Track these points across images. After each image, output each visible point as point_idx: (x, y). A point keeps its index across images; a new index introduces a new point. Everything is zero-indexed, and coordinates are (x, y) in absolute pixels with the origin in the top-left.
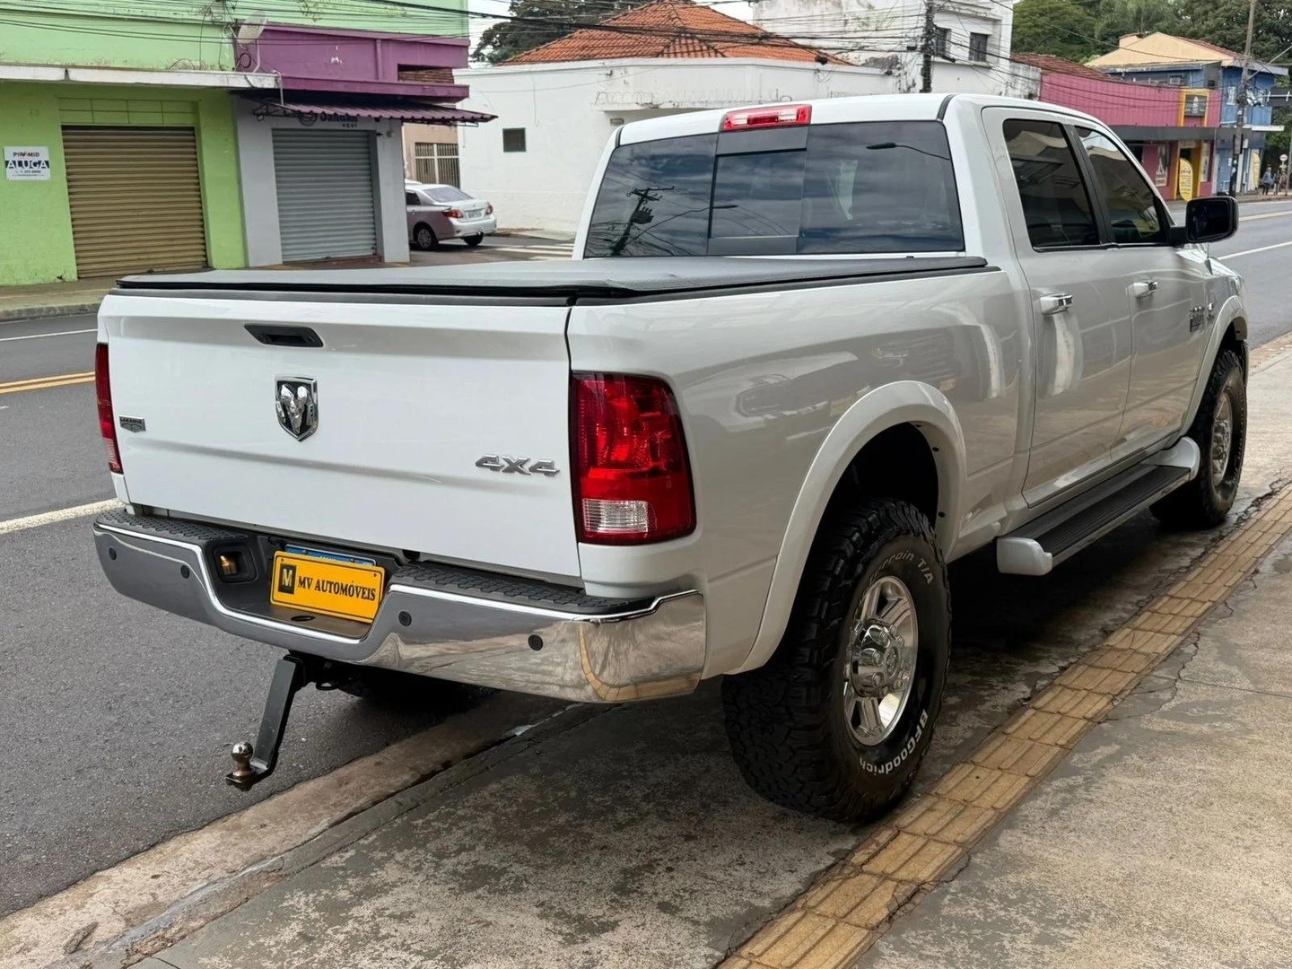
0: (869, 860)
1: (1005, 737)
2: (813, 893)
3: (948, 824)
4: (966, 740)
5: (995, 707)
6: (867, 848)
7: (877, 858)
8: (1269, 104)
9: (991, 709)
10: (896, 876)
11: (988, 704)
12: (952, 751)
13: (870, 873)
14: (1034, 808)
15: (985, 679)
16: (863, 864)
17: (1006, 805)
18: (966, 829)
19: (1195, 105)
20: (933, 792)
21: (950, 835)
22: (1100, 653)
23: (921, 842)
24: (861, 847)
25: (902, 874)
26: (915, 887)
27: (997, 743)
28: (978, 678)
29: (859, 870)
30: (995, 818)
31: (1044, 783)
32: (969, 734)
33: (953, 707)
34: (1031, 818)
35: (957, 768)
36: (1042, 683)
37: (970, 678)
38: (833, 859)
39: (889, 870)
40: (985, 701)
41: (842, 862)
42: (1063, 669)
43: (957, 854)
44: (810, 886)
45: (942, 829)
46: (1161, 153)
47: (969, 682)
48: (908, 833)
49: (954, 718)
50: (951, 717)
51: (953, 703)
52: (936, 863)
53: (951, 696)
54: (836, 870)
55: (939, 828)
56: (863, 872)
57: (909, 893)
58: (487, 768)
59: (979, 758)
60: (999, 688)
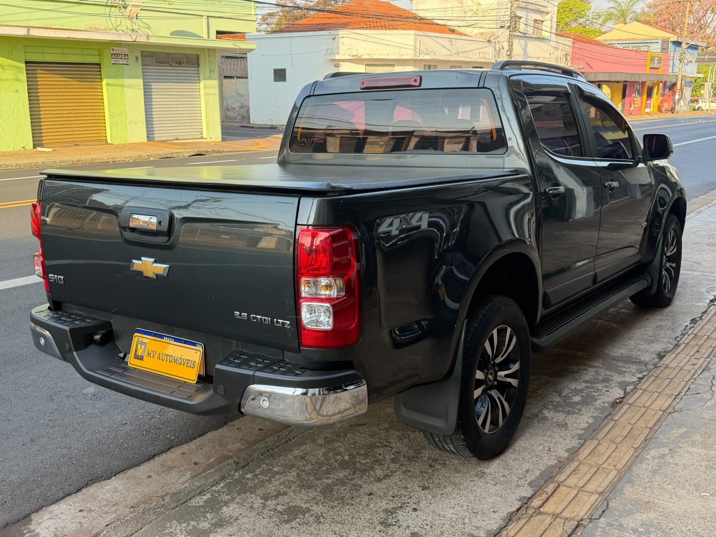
0: (543, 504)
1: (614, 422)
2: (511, 527)
3: (589, 480)
4: (590, 424)
5: (604, 403)
6: (540, 495)
7: (547, 503)
8: (696, 62)
9: (602, 404)
10: (563, 515)
11: (598, 402)
12: (583, 432)
13: (545, 513)
14: (642, 469)
15: (594, 385)
16: (540, 507)
17: (623, 467)
18: (601, 483)
19: (656, 62)
20: (576, 459)
21: (591, 487)
22: (661, 369)
23: (575, 492)
24: (536, 495)
25: (566, 514)
26: (577, 523)
27: (610, 426)
28: (589, 385)
29: (538, 511)
30: (618, 476)
31: (644, 453)
32: (591, 421)
33: (577, 403)
34: (641, 476)
35: (588, 443)
36: (629, 388)
37: (584, 385)
38: (520, 503)
39: (558, 511)
40: (597, 400)
41: (526, 505)
42: (640, 379)
43: (599, 500)
44: (508, 522)
45: (586, 484)
46: (637, 88)
47: (584, 388)
48: (565, 486)
49: (580, 410)
50: (578, 409)
51: (577, 400)
52: (587, 506)
53: (575, 396)
54: (523, 511)
55: (584, 482)
56: (540, 513)
57: (573, 527)
58: (290, 440)
59: (601, 435)
60: (604, 391)
